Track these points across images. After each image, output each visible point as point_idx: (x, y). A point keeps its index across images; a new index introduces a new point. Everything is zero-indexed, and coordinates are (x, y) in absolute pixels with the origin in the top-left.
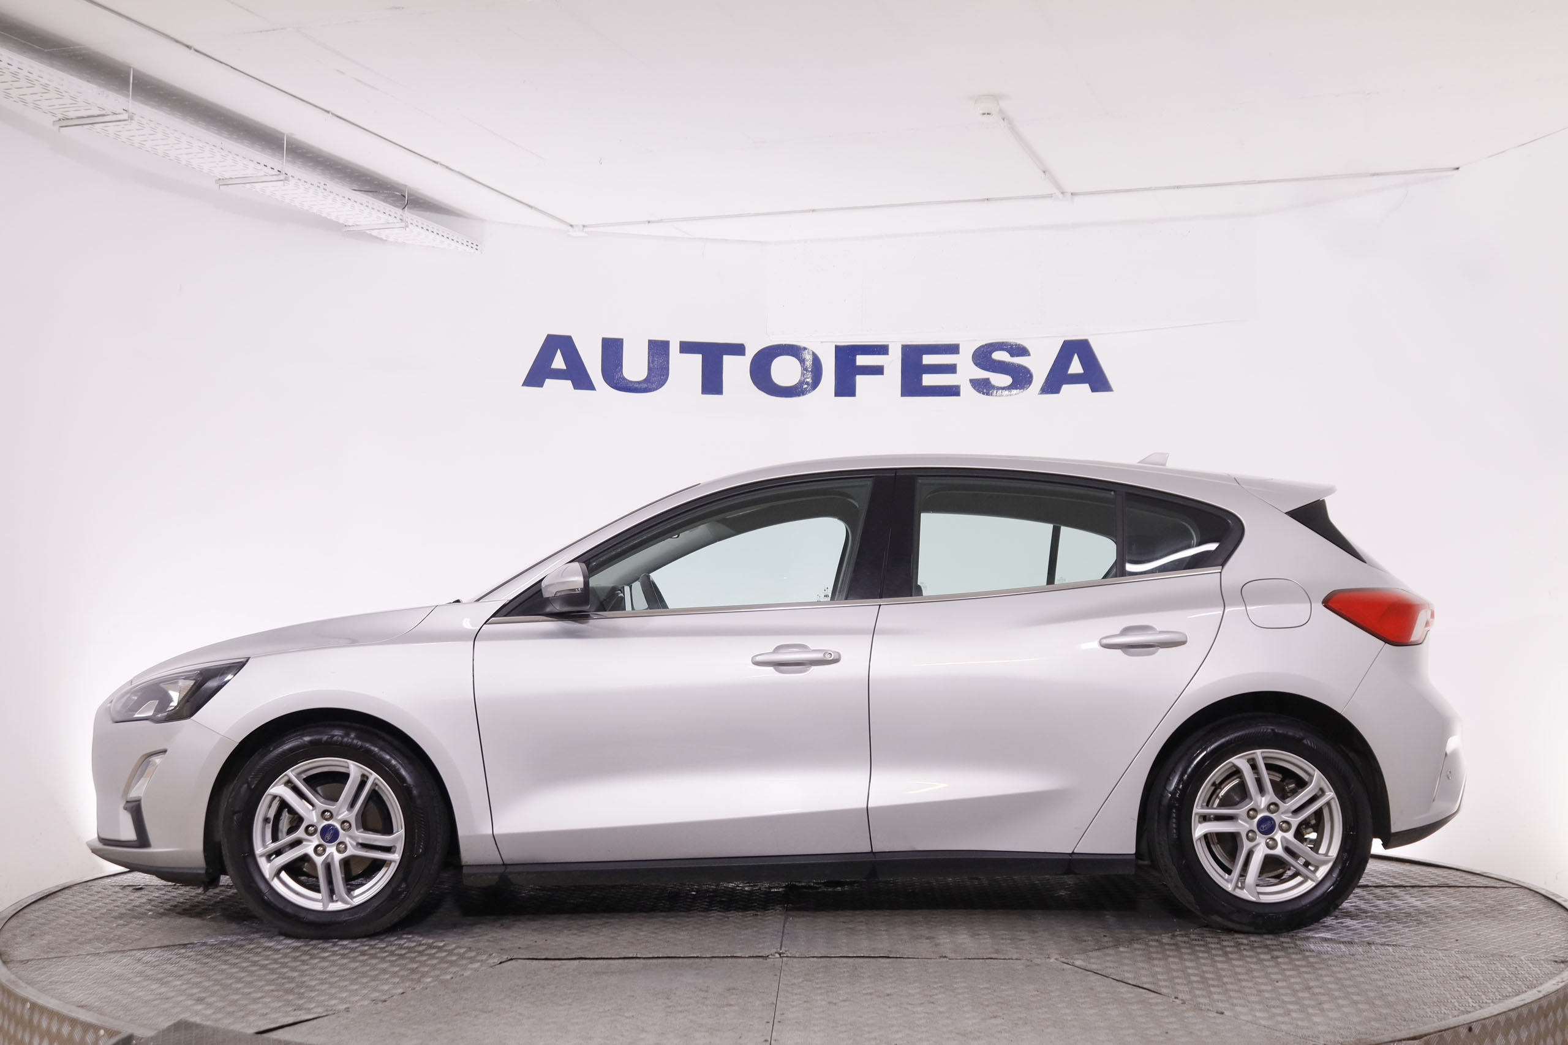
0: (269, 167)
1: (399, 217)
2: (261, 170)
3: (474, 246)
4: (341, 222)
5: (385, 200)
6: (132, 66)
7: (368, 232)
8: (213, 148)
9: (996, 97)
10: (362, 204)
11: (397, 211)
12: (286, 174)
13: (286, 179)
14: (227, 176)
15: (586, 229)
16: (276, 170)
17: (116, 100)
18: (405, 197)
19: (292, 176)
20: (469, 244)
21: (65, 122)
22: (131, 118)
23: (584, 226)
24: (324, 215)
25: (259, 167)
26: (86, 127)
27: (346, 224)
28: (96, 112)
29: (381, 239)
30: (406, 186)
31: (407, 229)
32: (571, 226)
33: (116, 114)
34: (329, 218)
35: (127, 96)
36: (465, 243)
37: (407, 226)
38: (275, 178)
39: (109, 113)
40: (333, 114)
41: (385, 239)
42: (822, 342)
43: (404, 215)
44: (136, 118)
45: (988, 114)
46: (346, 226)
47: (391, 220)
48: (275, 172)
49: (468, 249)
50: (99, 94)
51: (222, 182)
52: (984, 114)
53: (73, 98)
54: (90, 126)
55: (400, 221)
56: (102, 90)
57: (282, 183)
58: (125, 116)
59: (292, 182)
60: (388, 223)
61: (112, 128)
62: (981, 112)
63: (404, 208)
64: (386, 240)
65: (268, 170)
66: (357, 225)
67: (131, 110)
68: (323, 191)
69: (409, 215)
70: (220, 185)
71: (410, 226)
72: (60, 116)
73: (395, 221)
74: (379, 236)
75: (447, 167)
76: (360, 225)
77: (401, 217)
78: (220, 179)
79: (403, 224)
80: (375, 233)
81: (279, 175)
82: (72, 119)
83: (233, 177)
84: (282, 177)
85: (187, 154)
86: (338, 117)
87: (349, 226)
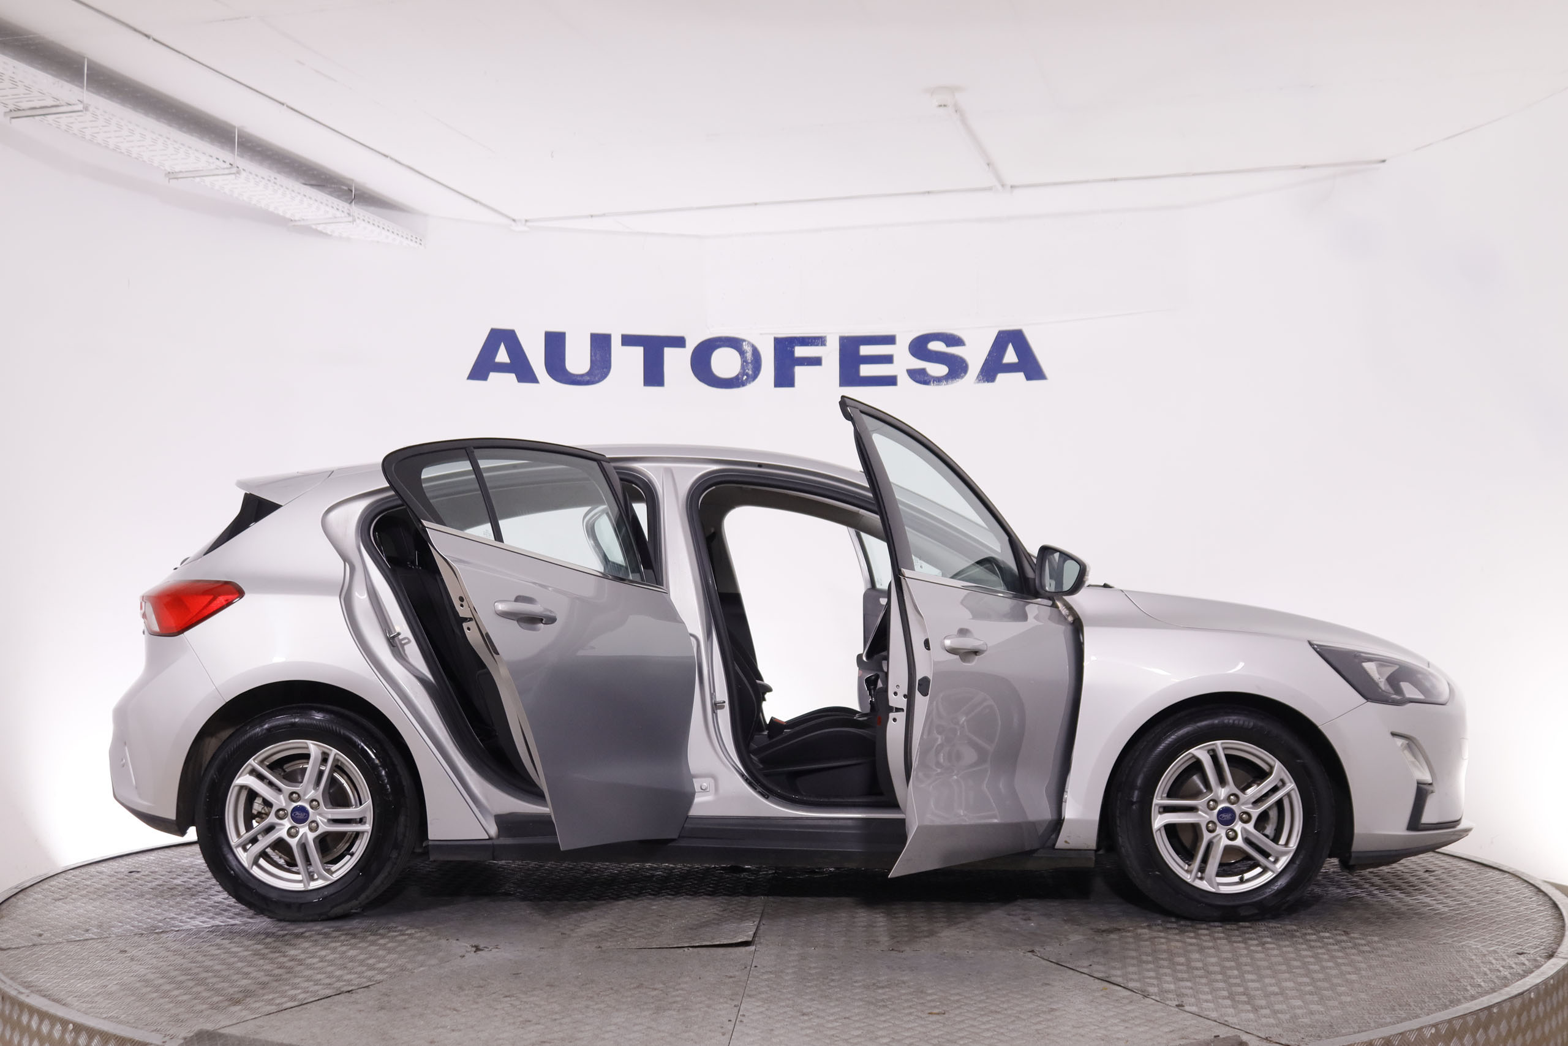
0: (221, 160)
1: (346, 211)
2: (213, 163)
3: (418, 240)
4: (288, 216)
5: (331, 194)
6: (85, 56)
7: (314, 227)
8: (167, 140)
9: (952, 89)
10: (310, 198)
11: (343, 205)
12: (238, 167)
13: (238, 172)
14: (177, 169)
15: (528, 224)
16: (228, 163)
17: (70, 91)
18: (352, 191)
19: (243, 170)
20: (414, 239)
21: (16, 113)
22: (86, 109)
23: (526, 221)
24: (271, 209)
25: (211, 160)
26: (37, 118)
27: (292, 219)
28: (49, 102)
29: (326, 234)
30: (352, 180)
31: (355, 223)
32: (514, 220)
33: (70, 105)
34: (276, 212)
35: (82, 87)
36: (410, 237)
37: (354, 220)
38: (227, 171)
39: (63, 103)
40: (288, 106)
41: (329, 232)
42: (761, 334)
43: (351, 210)
44: (91, 109)
45: (945, 106)
46: (292, 220)
47: (338, 214)
48: (227, 165)
49: (412, 244)
50: (54, 84)
51: (171, 175)
52: (940, 106)
53: (28, 88)
54: (42, 117)
55: (347, 215)
56: (57, 80)
57: (233, 176)
58: (80, 107)
59: (244, 175)
60: (336, 217)
61: (64, 120)
62: (937, 104)
63: (351, 203)
64: (331, 235)
65: (218, 163)
66: (303, 220)
67: (86, 101)
68: (274, 185)
69: (356, 209)
70: (169, 179)
71: (358, 221)
72: (12, 107)
73: (343, 215)
74: (324, 231)
75: (396, 161)
76: (307, 220)
77: (348, 211)
78: (169, 173)
79: (351, 219)
80: (320, 228)
81: (230, 168)
82: (24, 110)
83: (184, 170)
84: (234, 170)
85: (139, 146)
86: (292, 109)
87: (295, 221)
